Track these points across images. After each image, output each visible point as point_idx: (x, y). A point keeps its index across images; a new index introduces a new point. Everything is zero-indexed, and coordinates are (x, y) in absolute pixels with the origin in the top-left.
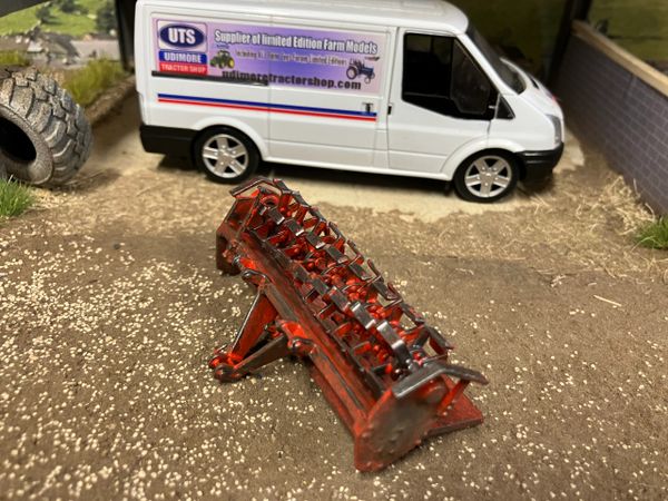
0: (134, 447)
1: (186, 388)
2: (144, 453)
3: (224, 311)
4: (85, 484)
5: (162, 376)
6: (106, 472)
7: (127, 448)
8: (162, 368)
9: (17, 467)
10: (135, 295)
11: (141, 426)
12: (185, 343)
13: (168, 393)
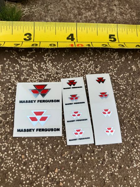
0: (127, 140)
1: (133, 110)
2: (132, 142)
3: (129, 68)
4: (118, 157)
5: (122, 106)
6: (123, 151)
7: (125, 140)
8: (120, 102)
9: (92, 154)
10: (91, 65)
11: (126, 130)
12: (123, 88)
13: (128, 113)
